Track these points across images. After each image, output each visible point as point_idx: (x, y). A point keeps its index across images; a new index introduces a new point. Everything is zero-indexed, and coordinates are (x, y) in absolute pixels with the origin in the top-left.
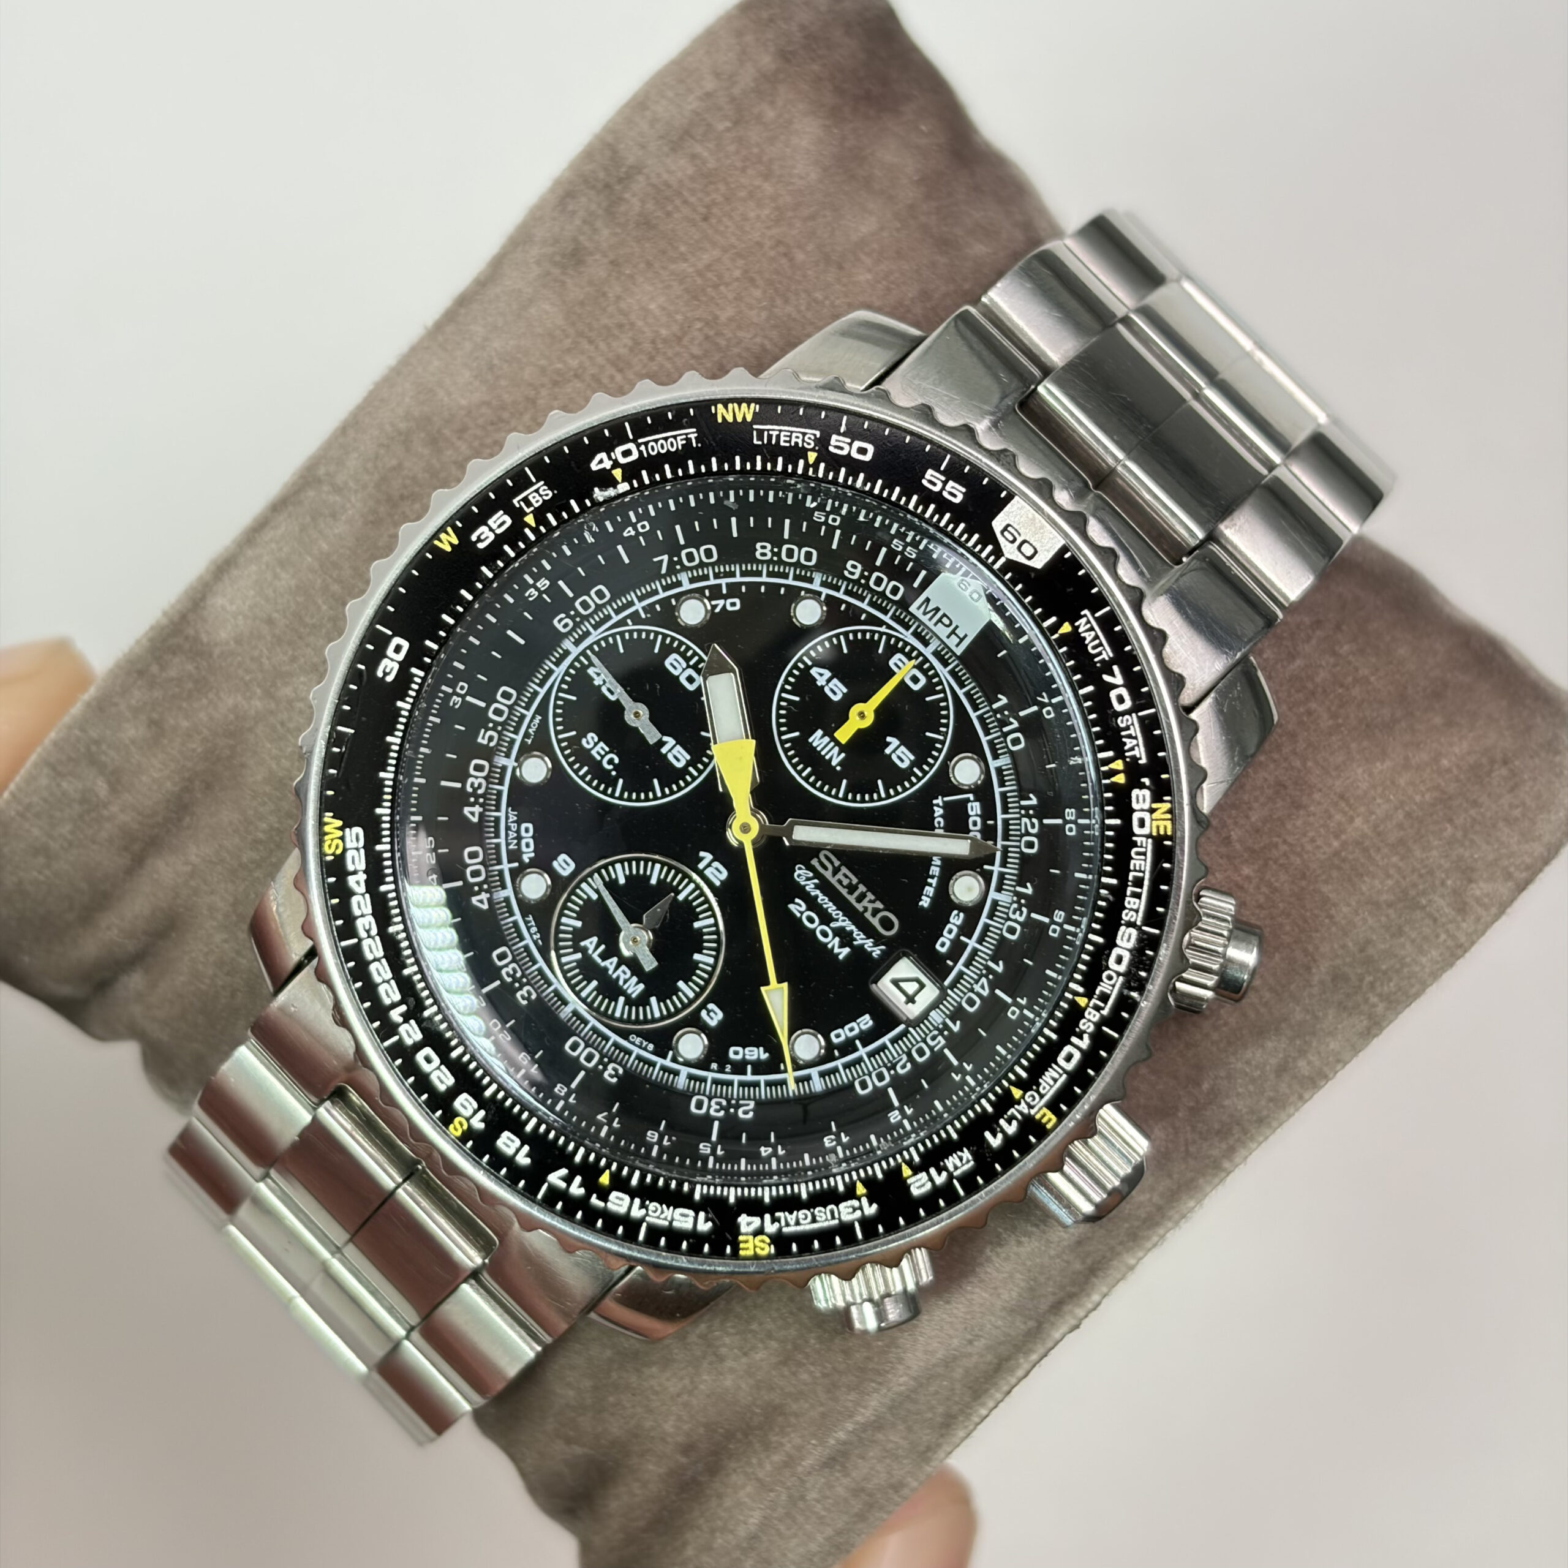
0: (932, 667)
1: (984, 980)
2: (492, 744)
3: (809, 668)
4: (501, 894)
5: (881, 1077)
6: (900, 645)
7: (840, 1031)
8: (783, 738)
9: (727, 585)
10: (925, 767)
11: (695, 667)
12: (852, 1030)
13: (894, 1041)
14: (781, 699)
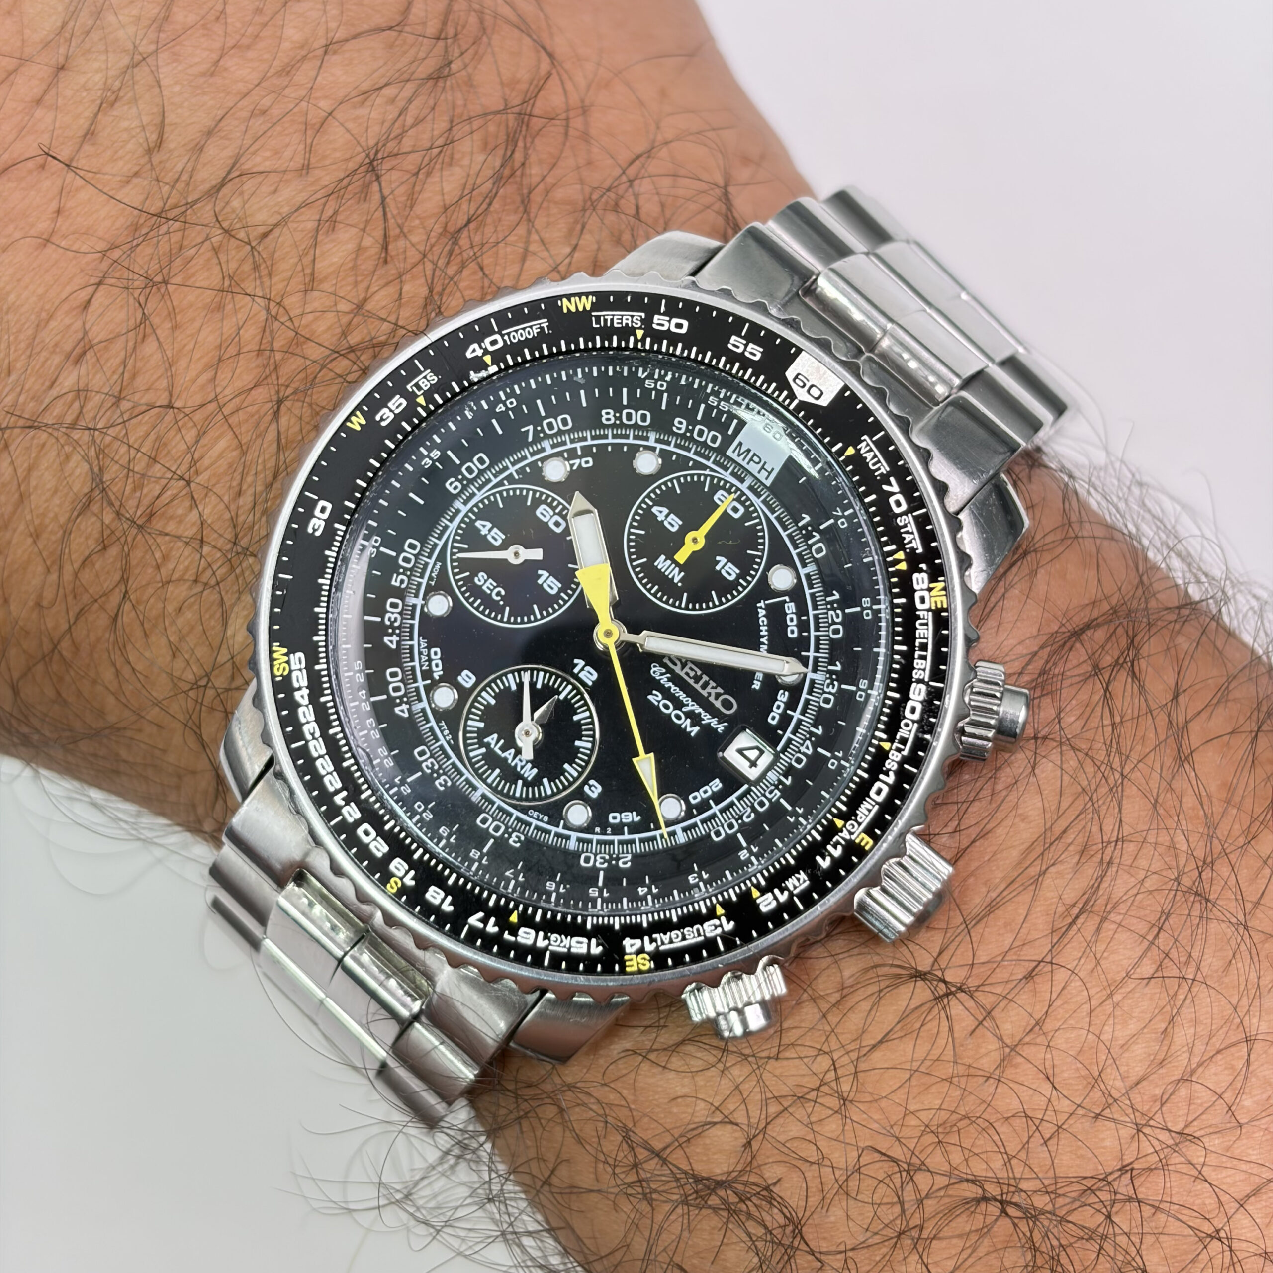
0: (748, 499)
1: (808, 742)
2: (403, 586)
3: (650, 507)
4: (417, 707)
5: (731, 826)
6: (722, 483)
7: (696, 794)
8: (633, 565)
9: (582, 447)
10: (749, 578)
11: (560, 514)
12: (705, 792)
13: (739, 798)
14: (630, 533)
